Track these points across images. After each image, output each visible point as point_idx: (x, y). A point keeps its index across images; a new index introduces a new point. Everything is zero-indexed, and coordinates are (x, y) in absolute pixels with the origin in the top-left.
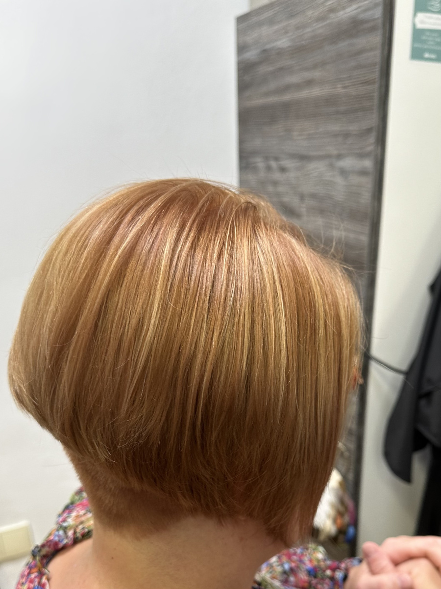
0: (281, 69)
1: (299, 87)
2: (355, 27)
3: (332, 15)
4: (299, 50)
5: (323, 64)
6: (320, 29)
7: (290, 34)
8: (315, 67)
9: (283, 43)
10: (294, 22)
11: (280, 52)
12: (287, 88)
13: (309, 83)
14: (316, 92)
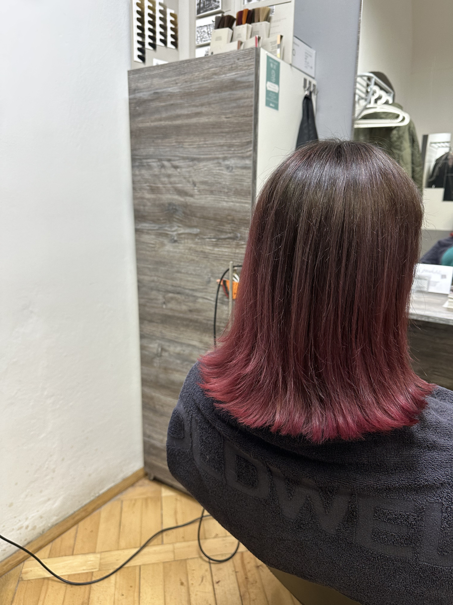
0: (172, 104)
1: (189, 116)
2: (234, 85)
3: (216, 77)
4: (188, 95)
5: (209, 104)
6: (206, 84)
7: (179, 85)
8: (202, 105)
9: (174, 89)
10: (182, 78)
11: (171, 95)
12: (178, 117)
13: (198, 114)
14: (204, 120)
